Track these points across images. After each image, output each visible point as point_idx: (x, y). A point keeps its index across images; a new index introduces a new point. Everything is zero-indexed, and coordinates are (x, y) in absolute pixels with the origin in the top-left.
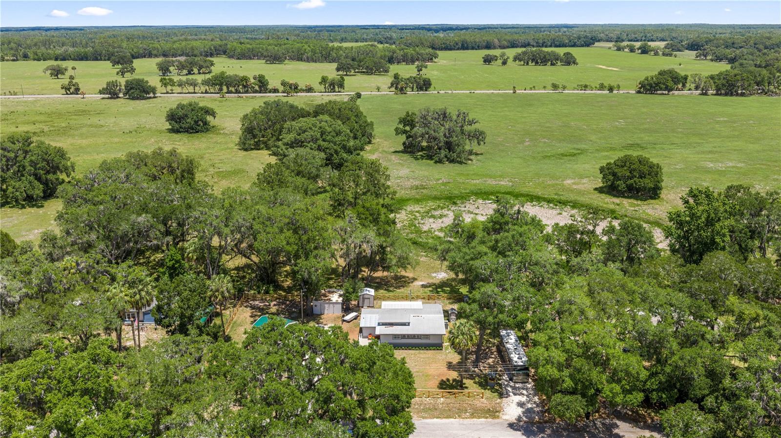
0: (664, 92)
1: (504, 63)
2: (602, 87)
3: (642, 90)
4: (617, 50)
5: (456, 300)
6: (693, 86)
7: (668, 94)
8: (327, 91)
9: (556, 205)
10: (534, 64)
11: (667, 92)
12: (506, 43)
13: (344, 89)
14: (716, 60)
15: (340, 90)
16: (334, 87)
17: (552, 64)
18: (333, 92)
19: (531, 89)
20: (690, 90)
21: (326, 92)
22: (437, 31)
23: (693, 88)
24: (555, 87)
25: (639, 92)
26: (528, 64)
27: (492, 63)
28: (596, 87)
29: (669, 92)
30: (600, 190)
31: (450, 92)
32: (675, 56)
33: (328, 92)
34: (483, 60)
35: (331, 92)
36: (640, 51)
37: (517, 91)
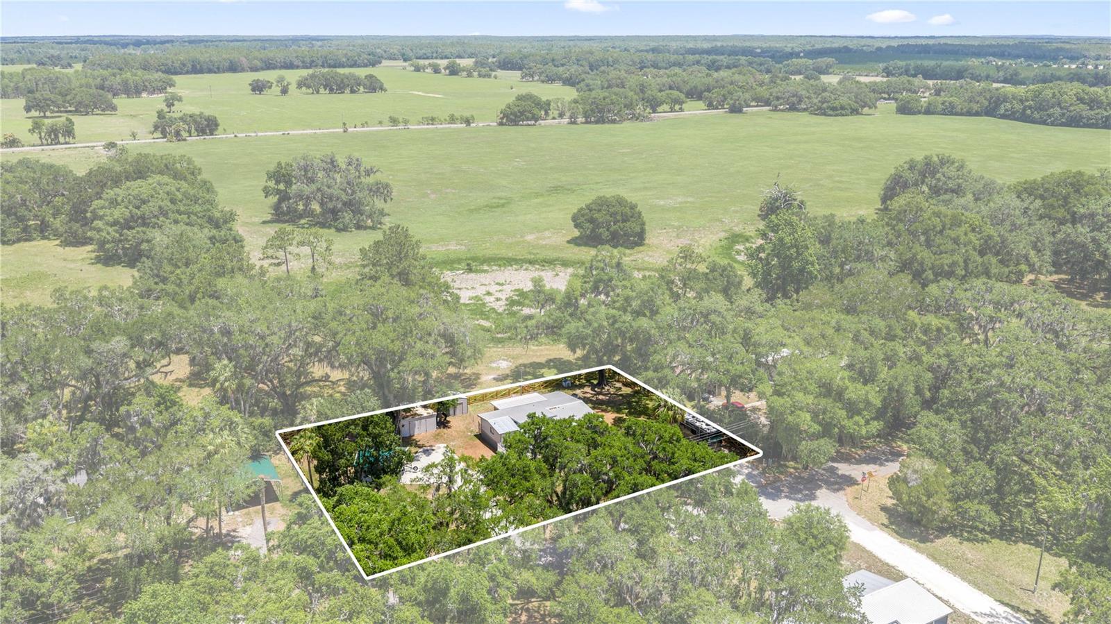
0: (529, 122)
1: (285, 91)
2: (452, 119)
3: (504, 121)
4: (415, 70)
5: (554, 386)
6: (556, 113)
7: (534, 125)
8: (45, 142)
9: (543, 266)
10: (327, 91)
11: (533, 122)
12: (258, 63)
13: (74, 138)
14: (547, 82)
15: (67, 139)
16: (57, 137)
17: (353, 91)
18: (56, 144)
19: (363, 126)
20: (554, 118)
21: (42, 145)
22: (125, 45)
23: (556, 116)
24: (394, 121)
25: (501, 124)
26: (318, 92)
27: (265, 92)
28: (445, 120)
29: (536, 121)
30: (575, 241)
31: (253, 134)
32: (496, 77)
33: (48, 145)
34: (250, 87)
35: (52, 144)
36: (447, 71)
37: (349, 130)
